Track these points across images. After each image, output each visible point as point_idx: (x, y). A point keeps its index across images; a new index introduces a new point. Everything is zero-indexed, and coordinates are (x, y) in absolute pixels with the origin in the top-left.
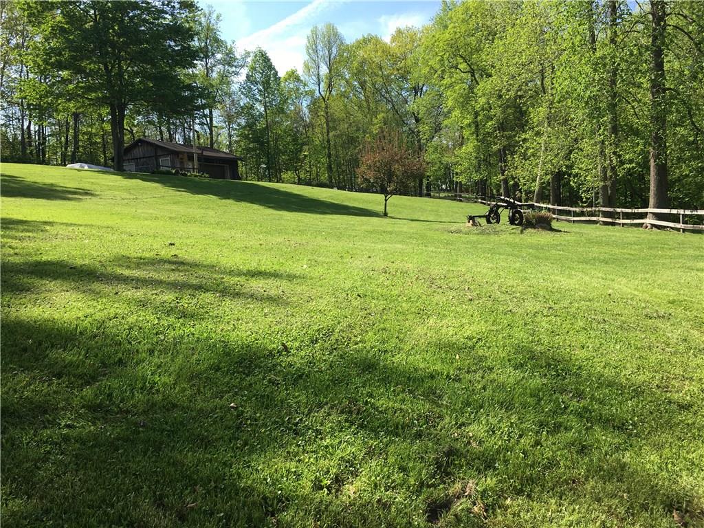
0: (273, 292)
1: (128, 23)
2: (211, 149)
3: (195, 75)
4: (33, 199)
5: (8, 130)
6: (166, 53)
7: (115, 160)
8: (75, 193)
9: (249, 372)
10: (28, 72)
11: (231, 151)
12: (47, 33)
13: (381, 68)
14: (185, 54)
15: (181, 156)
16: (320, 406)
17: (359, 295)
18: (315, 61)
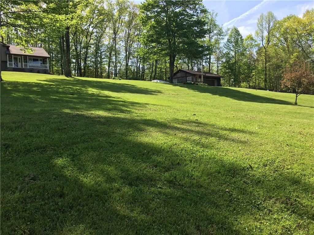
0: (243, 139)
1: (179, 21)
2: (209, 73)
3: (204, 41)
5: (132, 67)
6: (193, 32)
7: (170, 79)
8: (155, 92)
9: (234, 176)
10: (140, 45)
11: (218, 74)
12: (148, 29)
13: (296, 30)
14: (201, 32)
15: (196, 76)
16: (270, 198)
17: (287, 145)
18: (261, 30)
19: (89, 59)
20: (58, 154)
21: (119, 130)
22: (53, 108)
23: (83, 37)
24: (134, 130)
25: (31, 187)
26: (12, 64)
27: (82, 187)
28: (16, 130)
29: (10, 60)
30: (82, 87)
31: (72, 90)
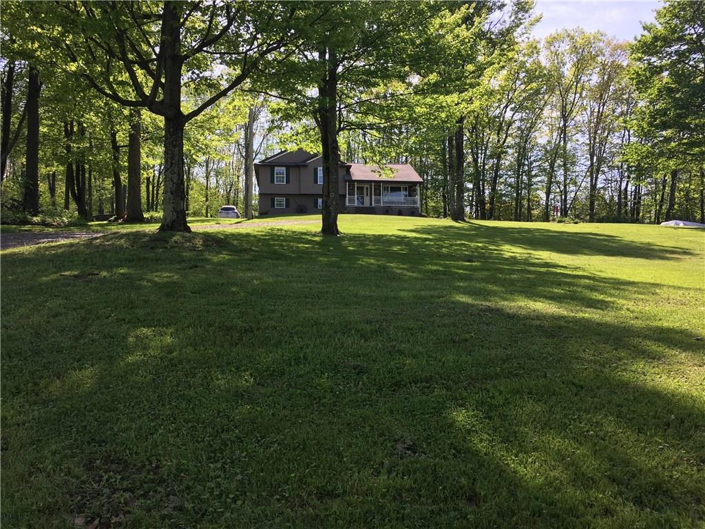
4: (632, 259)
5: (607, 192)
8: (673, 252)
10: (629, 136)
12: (653, 96)
19: (501, 180)
20: (456, 399)
21: (592, 352)
22: (436, 293)
23: (490, 134)
24: (633, 355)
25: (408, 467)
26: (354, 200)
27: (516, 486)
28: (372, 337)
29: (352, 194)
30: (489, 243)
31: (467, 251)
